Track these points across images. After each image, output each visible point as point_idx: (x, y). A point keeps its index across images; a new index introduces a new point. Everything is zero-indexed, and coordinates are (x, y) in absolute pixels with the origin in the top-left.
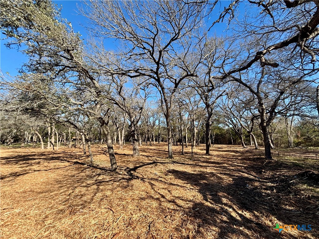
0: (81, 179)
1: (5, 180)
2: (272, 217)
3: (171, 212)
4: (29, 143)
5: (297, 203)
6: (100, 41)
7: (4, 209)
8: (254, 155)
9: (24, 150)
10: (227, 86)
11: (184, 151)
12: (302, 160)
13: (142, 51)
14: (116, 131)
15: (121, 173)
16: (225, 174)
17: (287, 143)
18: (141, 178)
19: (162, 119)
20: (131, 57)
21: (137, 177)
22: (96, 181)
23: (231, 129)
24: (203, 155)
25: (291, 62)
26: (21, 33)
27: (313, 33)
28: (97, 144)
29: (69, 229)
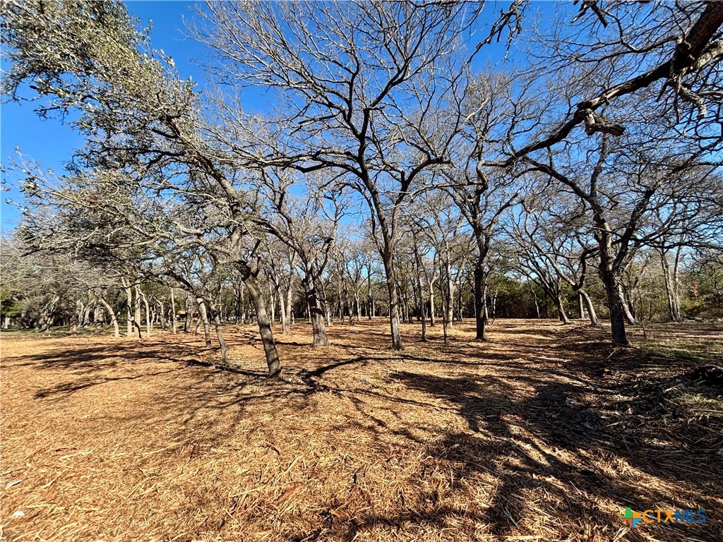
0: (205, 394)
1: (48, 398)
2: (618, 460)
3: (399, 452)
4: (86, 327)
5: (678, 433)
6: (234, 94)
7: (57, 451)
8: (586, 338)
9: (77, 339)
10: (523, 182)
11: (426, 333)
12: (699, 346)
13: (324, 111)
14: (273, 295)
15: (290, 380)
16: (518, 379)
17: (665, 312)
18: (334, 389)
19: (374, 265)
20: (301, 126)
21: (325, 387)
22: (237, 396)
23: (535, 282)
24: (470, 341)
25: (670, 122)
26: (68, 85)
27: (708, 55)
28: (233, 324)
29: (192, 482)
